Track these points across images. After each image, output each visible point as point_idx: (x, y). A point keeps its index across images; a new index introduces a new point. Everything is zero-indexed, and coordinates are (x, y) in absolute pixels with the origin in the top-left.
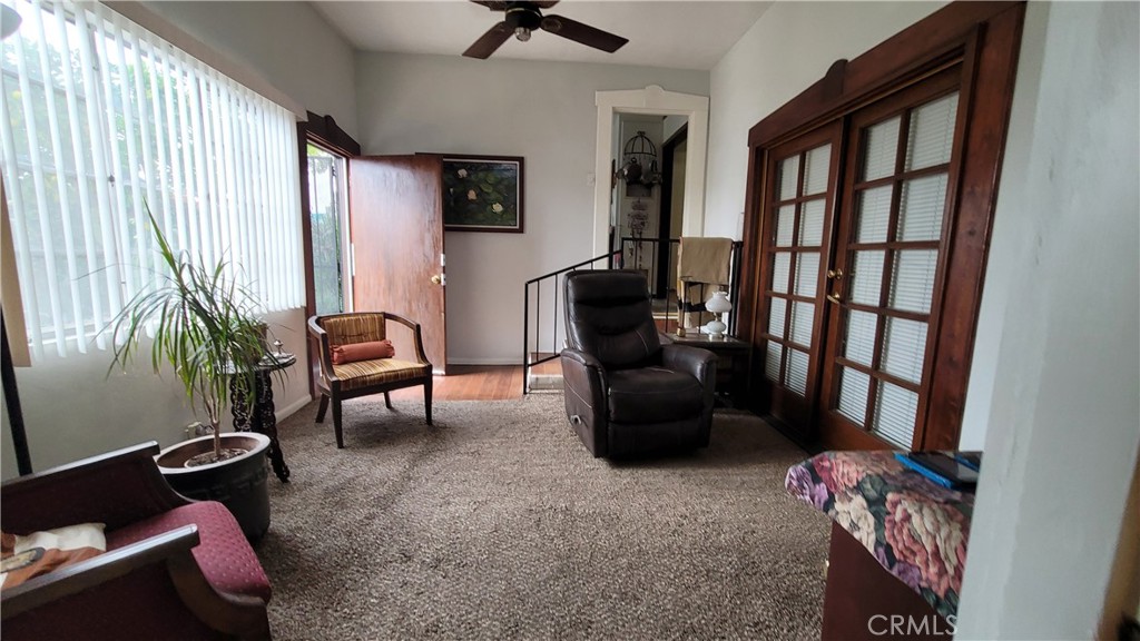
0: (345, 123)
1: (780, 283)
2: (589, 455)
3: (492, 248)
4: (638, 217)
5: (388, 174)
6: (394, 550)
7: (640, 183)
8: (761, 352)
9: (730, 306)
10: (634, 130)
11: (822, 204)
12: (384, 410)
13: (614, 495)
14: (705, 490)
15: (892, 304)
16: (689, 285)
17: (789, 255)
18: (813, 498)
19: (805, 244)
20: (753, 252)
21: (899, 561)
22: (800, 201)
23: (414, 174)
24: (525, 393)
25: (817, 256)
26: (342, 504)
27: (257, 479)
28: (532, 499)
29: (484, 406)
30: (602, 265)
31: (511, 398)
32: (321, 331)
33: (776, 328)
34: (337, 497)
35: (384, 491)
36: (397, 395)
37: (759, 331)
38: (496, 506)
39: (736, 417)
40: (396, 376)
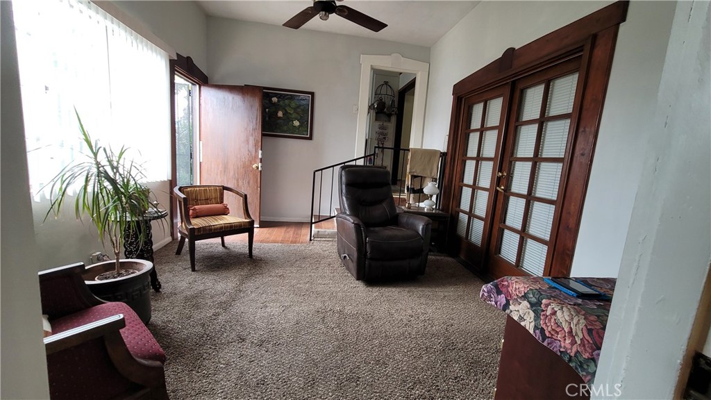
0: (199, 63)
1: (468, 178)
2: (353, 279)
3: (292, 148)
4: (382, 134)
5: (226, 97)
6: (233, 335)
7: (385, 113)
8: (455, 219)
9: (438, 191)
10: (382, 79)
11: (495, 133)
12: (221, 248)
13: (369, 303)
14: (423, 300)
15: (535, 194)
16: (414, 177)
17: (474, 162)
18: (496, 303)
19: (484, 156)
20: (453, 159)
21: (549, 337)
22: (483, 130)
23: (244, 98)
24: (311, 240)
25: (491, 163)
26: (197, 307)
27: (145, 290)
28: (319, 305)
29: (286, 247)
30: (361, 162)
31: (302, 243)
32: (183, 196)
33: (465, 205)
34: (194, 301)
35: (223, 298)
36: (229, 239)
37: (454, 206)
38: (297, 308)
39: (438, 257)
40: (231, 227)
